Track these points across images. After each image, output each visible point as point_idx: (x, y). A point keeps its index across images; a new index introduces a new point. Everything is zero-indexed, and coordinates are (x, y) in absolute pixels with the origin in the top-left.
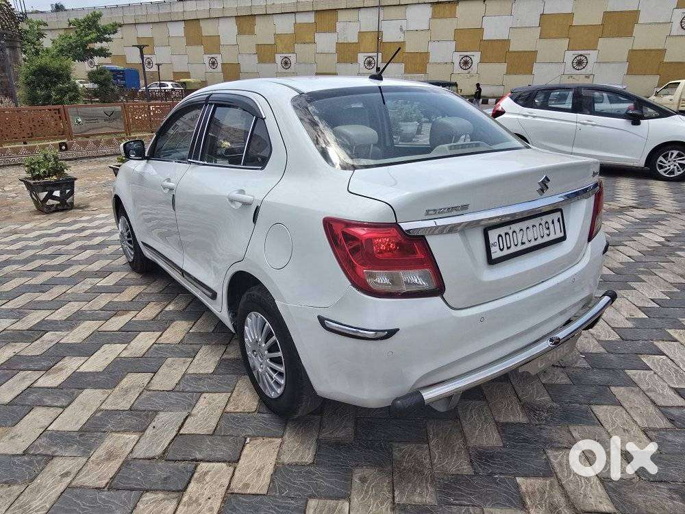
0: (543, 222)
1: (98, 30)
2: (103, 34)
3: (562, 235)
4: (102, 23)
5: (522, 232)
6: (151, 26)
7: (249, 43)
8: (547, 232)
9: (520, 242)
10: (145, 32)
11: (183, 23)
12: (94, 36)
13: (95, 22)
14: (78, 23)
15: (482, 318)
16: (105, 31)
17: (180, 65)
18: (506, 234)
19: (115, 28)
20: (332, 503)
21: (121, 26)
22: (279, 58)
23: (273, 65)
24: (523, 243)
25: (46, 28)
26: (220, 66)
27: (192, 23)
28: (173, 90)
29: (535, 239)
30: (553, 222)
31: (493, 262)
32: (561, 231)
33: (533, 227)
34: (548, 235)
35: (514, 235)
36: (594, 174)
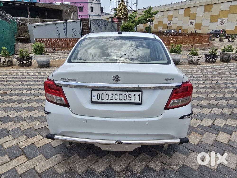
0: (128, 94)
2: (152, 15)
4: (152, 11)
5: (112, 95)
6: (173, 11)
7: (208, 15)
8: (130, 99)
9: (110, 98)
10: (171, 13)
11: (184, 10)
12: (150, 16)
13: (150, 11)
14: (145, 12)
15: (86, 121)
17: (180, 24)
18: (102, 94)
19: (156, 13)
20: (44, 158)
21: (158, 12)
22: (219, 20)
23: (217, 23)
24: (111, 99)
25: (138, 14)
26: (194, 24)
27: (187, 9)
28: (173, 33)
29: (120, 100)
30: (134, 95)
31: (92, 102)
32: (139, 100)
33: (120, 94)
34: (130, 100)
35: (107, 95)
36: (166, 79)
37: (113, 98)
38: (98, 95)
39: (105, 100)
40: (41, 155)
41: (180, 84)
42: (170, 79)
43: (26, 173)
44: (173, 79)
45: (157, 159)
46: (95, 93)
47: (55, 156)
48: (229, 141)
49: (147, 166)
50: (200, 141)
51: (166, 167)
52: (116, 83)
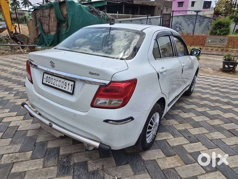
0: (64, 82)
5: (55, 80)
9: (53, 83)
15: (39, 99)
18: (49, 78)
29: (59, 86)
30: (69, 84)
31: (43, 83)
32: (71, 90)
33: (60, 81)
34: (65, 88)
35: (52, 79)
37: (55, 83)
38: (47, 78)
39: (50, 84)
42: (95, 74)
44: (98, 75)
47: (37, 124)
52: (52, 68)
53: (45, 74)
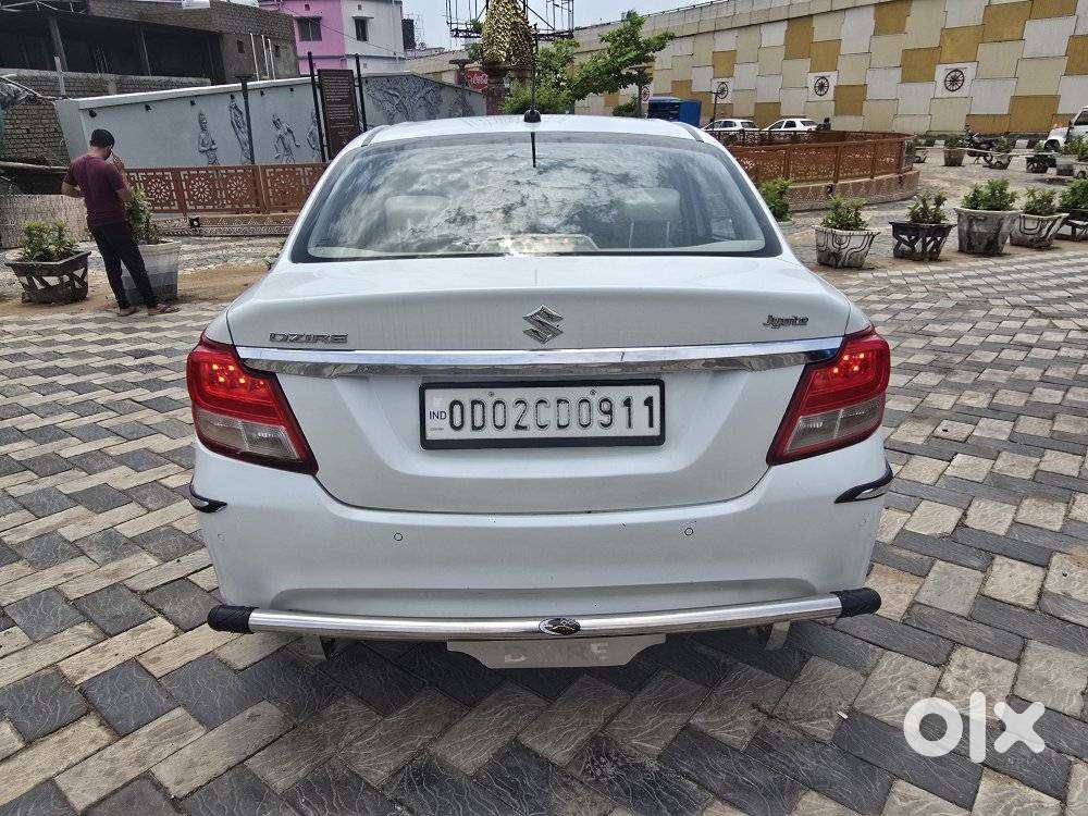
0: (595, 400)
1: (638, 46)
2: (645, 51)
3: (655, 431)
4: (645, 34)
5: (521, 406)
6: (736, 33)
7: (891, 48)
8: (606, 419)
9: (512, 422)
10: (726, 42)
11: (784, 26)
12: (631, 55)
13: (634, 34)
14: (612, 38)
15: (398, 534)
16: (648, 46)
17: (769, 92)
18: (474, 403)
19: (661, 42)
20: (193, 722)
21: (672, 37)
22: (941, 73)
23: (931, 86)
24: (518, 427)
25: (579, 50)
26: (831, 94)
27: (799, 23)
28: (742, 131)
29: (560, 427)
30: (627, 403)
31: (428, 445)
32: (651, 425)
33: (559, 401)
34: (605, 426)
35: (500, 408)
36: (774, 322)
37: (528, 420)
38: (457, 409)
39: (489, 433)
40: (178, 712)
41: (836, 344)
42: (793, 321)
43: (113, 802)
44: (804, 321)
45: (728, 694)
46: (438, 400)
47: (248, 713)
48: (1041, 594)
49: (686, 727)
50: (913, 604)
51: (774, 728)
52: (540, 345)
53: (429, 393)
